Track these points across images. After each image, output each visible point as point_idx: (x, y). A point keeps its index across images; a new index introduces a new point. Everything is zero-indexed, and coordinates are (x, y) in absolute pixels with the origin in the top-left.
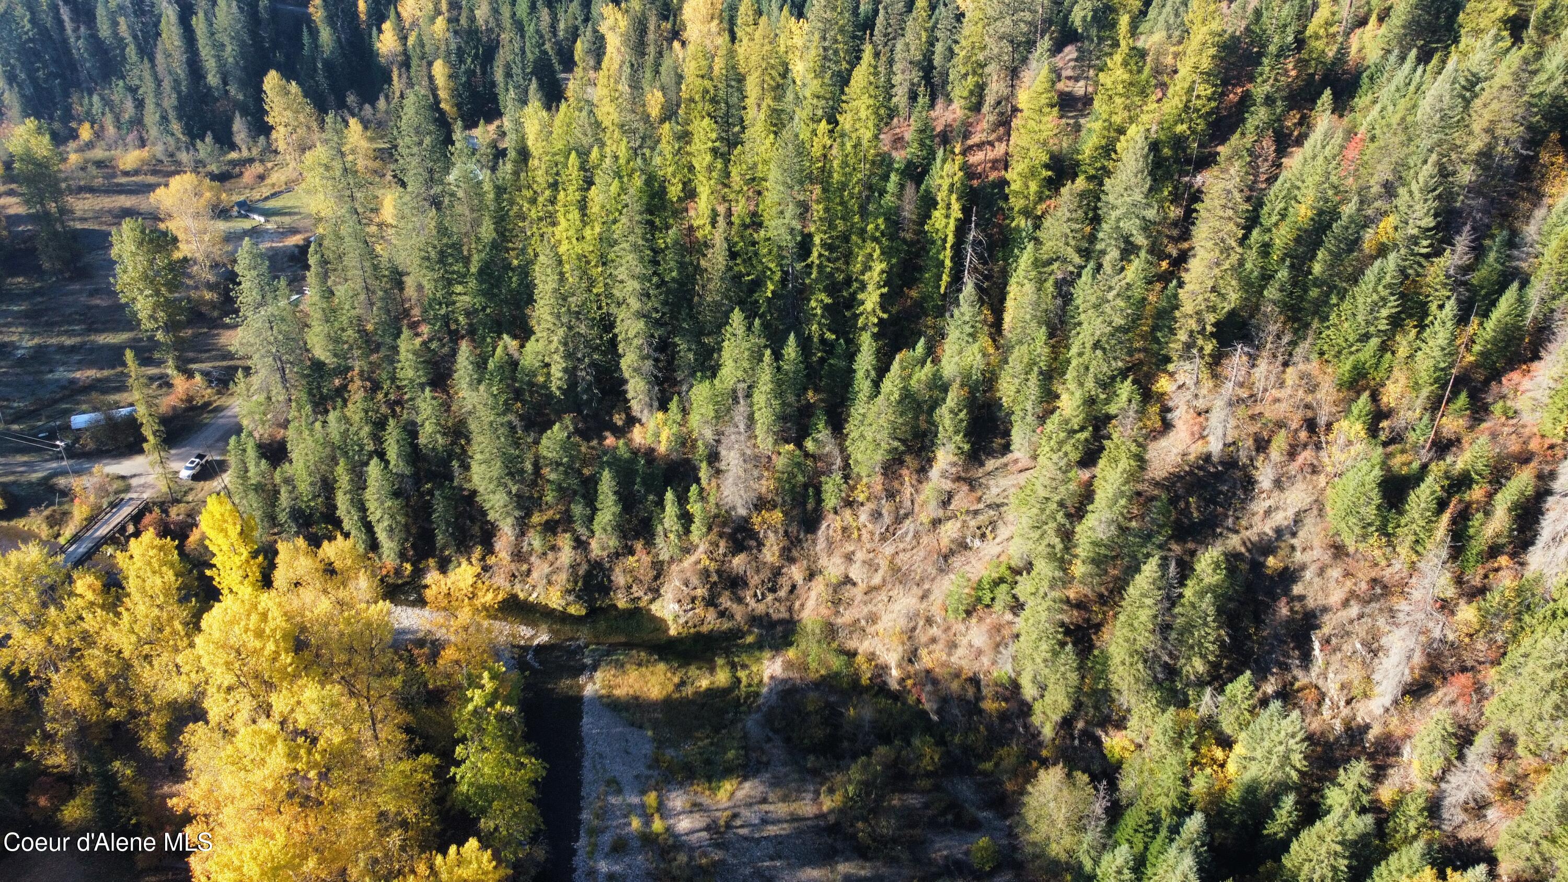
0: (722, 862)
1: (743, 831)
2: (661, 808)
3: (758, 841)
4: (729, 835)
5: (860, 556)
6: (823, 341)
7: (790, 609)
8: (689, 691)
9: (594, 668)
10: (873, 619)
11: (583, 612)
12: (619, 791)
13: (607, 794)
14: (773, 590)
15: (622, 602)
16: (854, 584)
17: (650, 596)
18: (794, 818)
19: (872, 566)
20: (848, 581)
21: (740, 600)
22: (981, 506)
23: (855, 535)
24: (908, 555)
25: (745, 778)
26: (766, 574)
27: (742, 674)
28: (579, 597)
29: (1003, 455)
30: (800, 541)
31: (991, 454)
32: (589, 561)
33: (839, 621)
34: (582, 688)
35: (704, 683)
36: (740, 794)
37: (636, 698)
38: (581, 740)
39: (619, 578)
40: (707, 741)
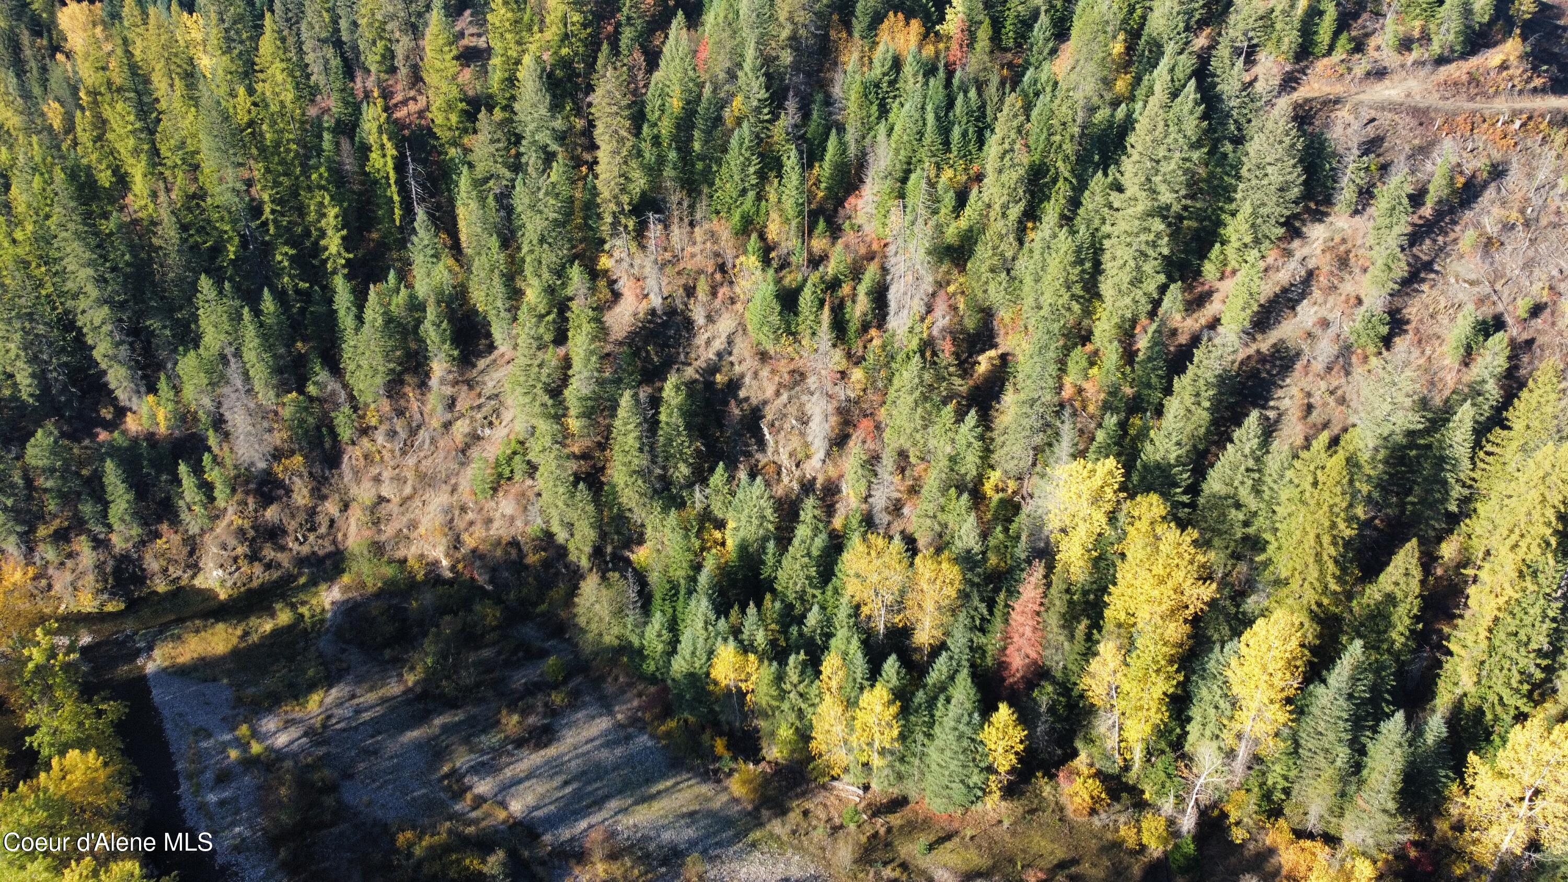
0: (327, 754)
1: (342, 725)
2: (255, 734)
3: (356, 728)
4: (328, 733)
5: (386, 475)
6: (297, 291)
7: (334, 542)
8: (254, 638)
9: (150, 648)
10: (413, 525)
11: (122, 606)
12: (209, 735)
13: (197, 742)
14: (313, 529)
15: (161, 587)
16: (388, 501)
17: (190, 572)
18: (384, 701)
19: (400, 480)
20: (381, 500)
21: (283, 548)
22: (483, 400)
23: (378, 457)
24: (430, 460)
25: (330, 686)
26: (302, 517)
27: (304, 610)
28: (113, 594)
29: (490, 353)
30: (327, 479)
31: (480, 355)
32: (114, 557)
33: (383, 538)
34: (143, 668)
35: (268, 626)
36: (329, 700)
37: (203, 659)
38: (156, 709)
39: (152, 564)
40: (284, 671)
